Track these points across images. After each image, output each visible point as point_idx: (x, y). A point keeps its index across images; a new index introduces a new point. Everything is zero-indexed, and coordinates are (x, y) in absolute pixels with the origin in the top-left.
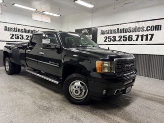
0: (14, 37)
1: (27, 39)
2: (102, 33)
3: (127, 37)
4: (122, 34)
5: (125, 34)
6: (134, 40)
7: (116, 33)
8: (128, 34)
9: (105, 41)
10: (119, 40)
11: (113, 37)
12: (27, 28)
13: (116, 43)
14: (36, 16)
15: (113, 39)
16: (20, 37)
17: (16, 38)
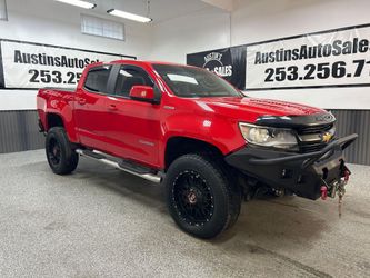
0: (39, 78)
1: (70, 82)
2: (260, 60)
3: (330, 67)
4: (316, 61)
5: (323, 60)
6: (349, 75)
7: (297, 57)
8: (332, 60)
9: (267, 80)
10: (307, 77)
11: (289, 69)
12: (70, 55)
13: (297, 83)
14: (90, 24)
15: (288, 73)
16: (53, 77)
17: (43, 80)
